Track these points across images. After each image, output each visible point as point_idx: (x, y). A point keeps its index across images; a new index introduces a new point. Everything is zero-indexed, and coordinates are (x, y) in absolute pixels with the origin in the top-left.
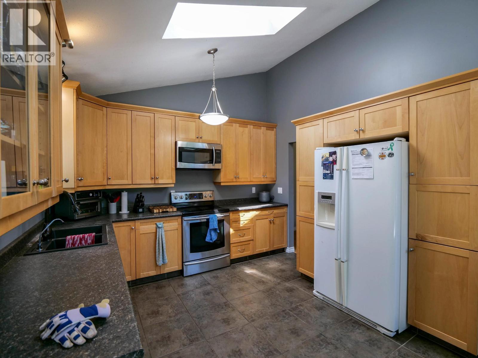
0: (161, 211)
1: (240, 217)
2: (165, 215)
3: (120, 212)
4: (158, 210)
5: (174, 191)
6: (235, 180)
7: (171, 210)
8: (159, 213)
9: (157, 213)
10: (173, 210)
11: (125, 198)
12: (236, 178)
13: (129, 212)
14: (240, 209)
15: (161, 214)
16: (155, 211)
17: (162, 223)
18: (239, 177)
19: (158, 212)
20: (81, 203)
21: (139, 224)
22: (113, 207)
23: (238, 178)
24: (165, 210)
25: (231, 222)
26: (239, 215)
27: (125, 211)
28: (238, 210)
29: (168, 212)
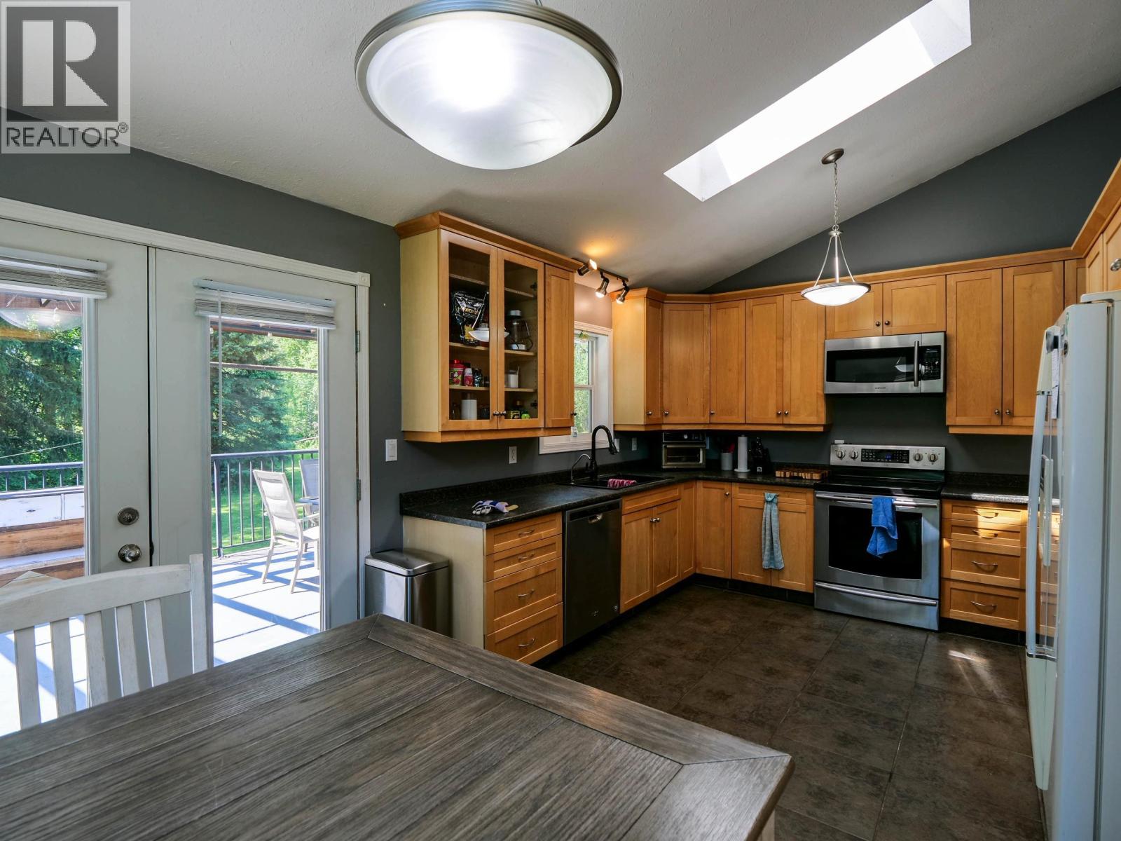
0: (788, 475)
1: (976, 520)
2: (796, 482)
3: (736, 470)
4: (783, 473)
5: (843, 441)
6: (997, 421)
7: (808, 476)
8: (785, 477)
9: (780, 477)
10: (811, 476)
11: (743, 445)
12: (1000, 414)
13: (749, 470)
14: (976, 496)
15: (788, 480)
16: (778, 474)
17: (774, 494)
18: (1016, 412)
19: (782, 476)
20: (668, 446)
21: (738, 489)
22: (727, 459)
23: (1011, 415)
24: (795, 474)
25: (947, 525)
26: (976, 513)
27: (742, 468)
28: (970, 499)
29: (801, 478)
